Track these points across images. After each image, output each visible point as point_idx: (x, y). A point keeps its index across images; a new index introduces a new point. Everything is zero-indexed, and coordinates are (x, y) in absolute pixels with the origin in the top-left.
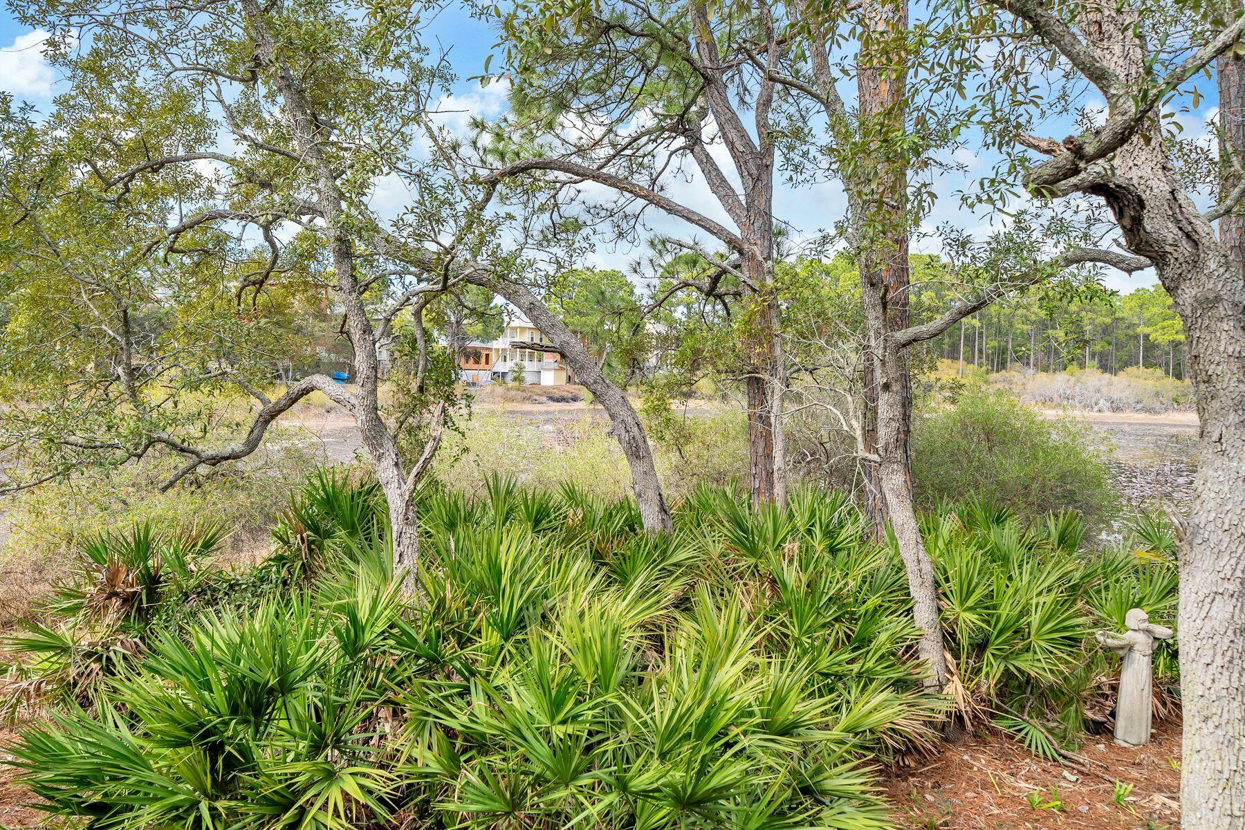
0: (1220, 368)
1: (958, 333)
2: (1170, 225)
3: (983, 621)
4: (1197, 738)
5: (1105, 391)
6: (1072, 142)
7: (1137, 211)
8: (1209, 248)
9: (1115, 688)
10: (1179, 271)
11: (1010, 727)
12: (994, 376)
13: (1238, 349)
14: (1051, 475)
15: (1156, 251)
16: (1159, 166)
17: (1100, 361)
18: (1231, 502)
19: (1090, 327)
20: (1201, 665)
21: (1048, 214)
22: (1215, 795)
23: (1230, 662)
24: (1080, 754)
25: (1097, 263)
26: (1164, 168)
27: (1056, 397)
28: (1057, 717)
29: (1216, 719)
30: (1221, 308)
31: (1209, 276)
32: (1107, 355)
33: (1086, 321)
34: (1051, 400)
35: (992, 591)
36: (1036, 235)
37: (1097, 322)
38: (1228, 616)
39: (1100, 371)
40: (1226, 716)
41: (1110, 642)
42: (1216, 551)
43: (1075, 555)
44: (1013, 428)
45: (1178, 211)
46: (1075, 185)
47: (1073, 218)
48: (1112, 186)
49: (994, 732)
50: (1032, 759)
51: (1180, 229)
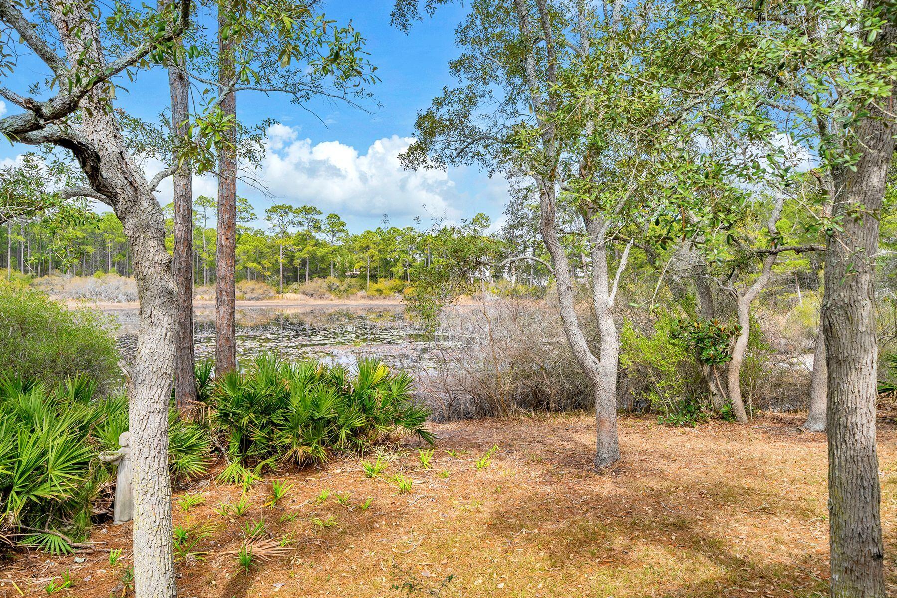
0: (150, 270)
1: (5, 246)
2: (119, 175)
3: (8, 469)
4: (141, 507)
5: (122, 288)
6: (32, 103)
7: (95, 163)
8: (143, 193)
9: (113, 488)
10: (125, 207)
11: (34, 541)
12: (38, 280)
13: (160, 259)
14: (73, 350)
15: (111, 192)
16: (111, 134)
17: (119, 268)
18: (158, 353)
19: (111, 244)
20: (142, 459)
21: (52, 158)
22: (152, 538)
23: (159, 453)
24: (89, 541)
25: (87, 198)
26: (115, 136)
27: (88, 294)
28: (71, 521)
29: (151, 491)
30: (150, 232)
31: (143, 211)
32: (123, 264)
33: (108, 240)
34: (84, 296)
35: (17, 444)
36: (44, 172)
37: (115, 240)
38: (157, 425)
39: (118, 275)
40: (157, 487)
41: (108, 458)
42: (149, 386)
43: (89, 404)
44: (43, 317)
45: (124, 166)
46: (45, 137)
47: (71, 164)
48: (75, 142)
49: (21, 550)
50: (51, 559)
51: (126, 179)
